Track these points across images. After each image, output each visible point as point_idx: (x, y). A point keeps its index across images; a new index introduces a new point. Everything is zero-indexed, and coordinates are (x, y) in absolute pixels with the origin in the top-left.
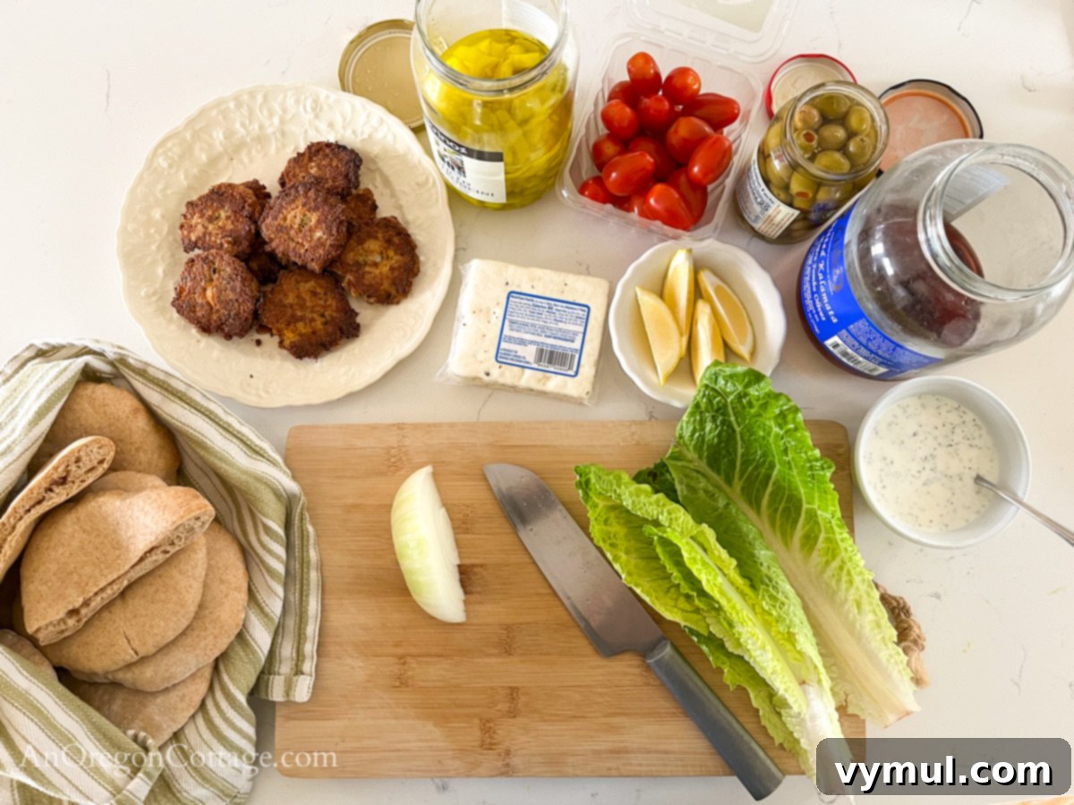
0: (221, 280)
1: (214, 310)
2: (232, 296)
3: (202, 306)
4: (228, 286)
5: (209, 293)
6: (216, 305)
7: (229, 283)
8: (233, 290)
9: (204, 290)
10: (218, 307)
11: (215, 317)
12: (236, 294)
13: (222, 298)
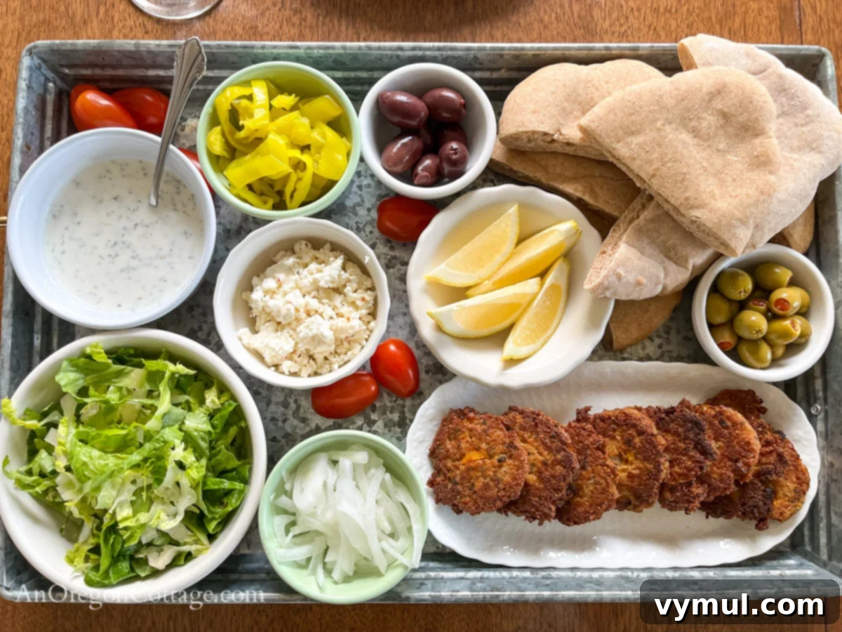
0: (493, 469)
1: (457, 463)
2: (479, 484)
3: (459, 448)
4: (488, 480)
5: (475, 456)
6: (464, 465)
7: (492, 480)
8: (486, 487)
9: (478, 449)
10: (462, 468)
11: (449, 463)
12: (481, 490)
13: (473, 474)
